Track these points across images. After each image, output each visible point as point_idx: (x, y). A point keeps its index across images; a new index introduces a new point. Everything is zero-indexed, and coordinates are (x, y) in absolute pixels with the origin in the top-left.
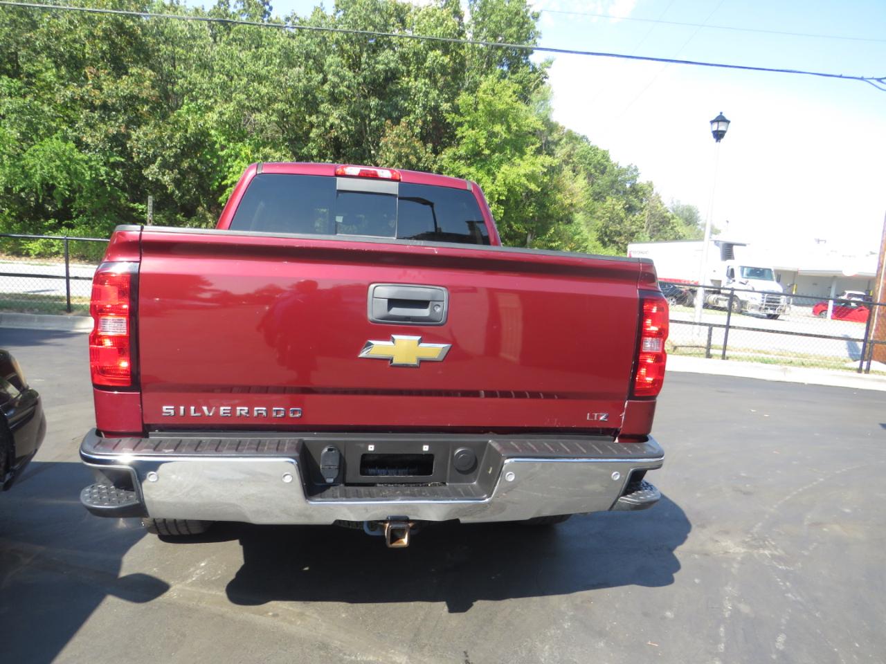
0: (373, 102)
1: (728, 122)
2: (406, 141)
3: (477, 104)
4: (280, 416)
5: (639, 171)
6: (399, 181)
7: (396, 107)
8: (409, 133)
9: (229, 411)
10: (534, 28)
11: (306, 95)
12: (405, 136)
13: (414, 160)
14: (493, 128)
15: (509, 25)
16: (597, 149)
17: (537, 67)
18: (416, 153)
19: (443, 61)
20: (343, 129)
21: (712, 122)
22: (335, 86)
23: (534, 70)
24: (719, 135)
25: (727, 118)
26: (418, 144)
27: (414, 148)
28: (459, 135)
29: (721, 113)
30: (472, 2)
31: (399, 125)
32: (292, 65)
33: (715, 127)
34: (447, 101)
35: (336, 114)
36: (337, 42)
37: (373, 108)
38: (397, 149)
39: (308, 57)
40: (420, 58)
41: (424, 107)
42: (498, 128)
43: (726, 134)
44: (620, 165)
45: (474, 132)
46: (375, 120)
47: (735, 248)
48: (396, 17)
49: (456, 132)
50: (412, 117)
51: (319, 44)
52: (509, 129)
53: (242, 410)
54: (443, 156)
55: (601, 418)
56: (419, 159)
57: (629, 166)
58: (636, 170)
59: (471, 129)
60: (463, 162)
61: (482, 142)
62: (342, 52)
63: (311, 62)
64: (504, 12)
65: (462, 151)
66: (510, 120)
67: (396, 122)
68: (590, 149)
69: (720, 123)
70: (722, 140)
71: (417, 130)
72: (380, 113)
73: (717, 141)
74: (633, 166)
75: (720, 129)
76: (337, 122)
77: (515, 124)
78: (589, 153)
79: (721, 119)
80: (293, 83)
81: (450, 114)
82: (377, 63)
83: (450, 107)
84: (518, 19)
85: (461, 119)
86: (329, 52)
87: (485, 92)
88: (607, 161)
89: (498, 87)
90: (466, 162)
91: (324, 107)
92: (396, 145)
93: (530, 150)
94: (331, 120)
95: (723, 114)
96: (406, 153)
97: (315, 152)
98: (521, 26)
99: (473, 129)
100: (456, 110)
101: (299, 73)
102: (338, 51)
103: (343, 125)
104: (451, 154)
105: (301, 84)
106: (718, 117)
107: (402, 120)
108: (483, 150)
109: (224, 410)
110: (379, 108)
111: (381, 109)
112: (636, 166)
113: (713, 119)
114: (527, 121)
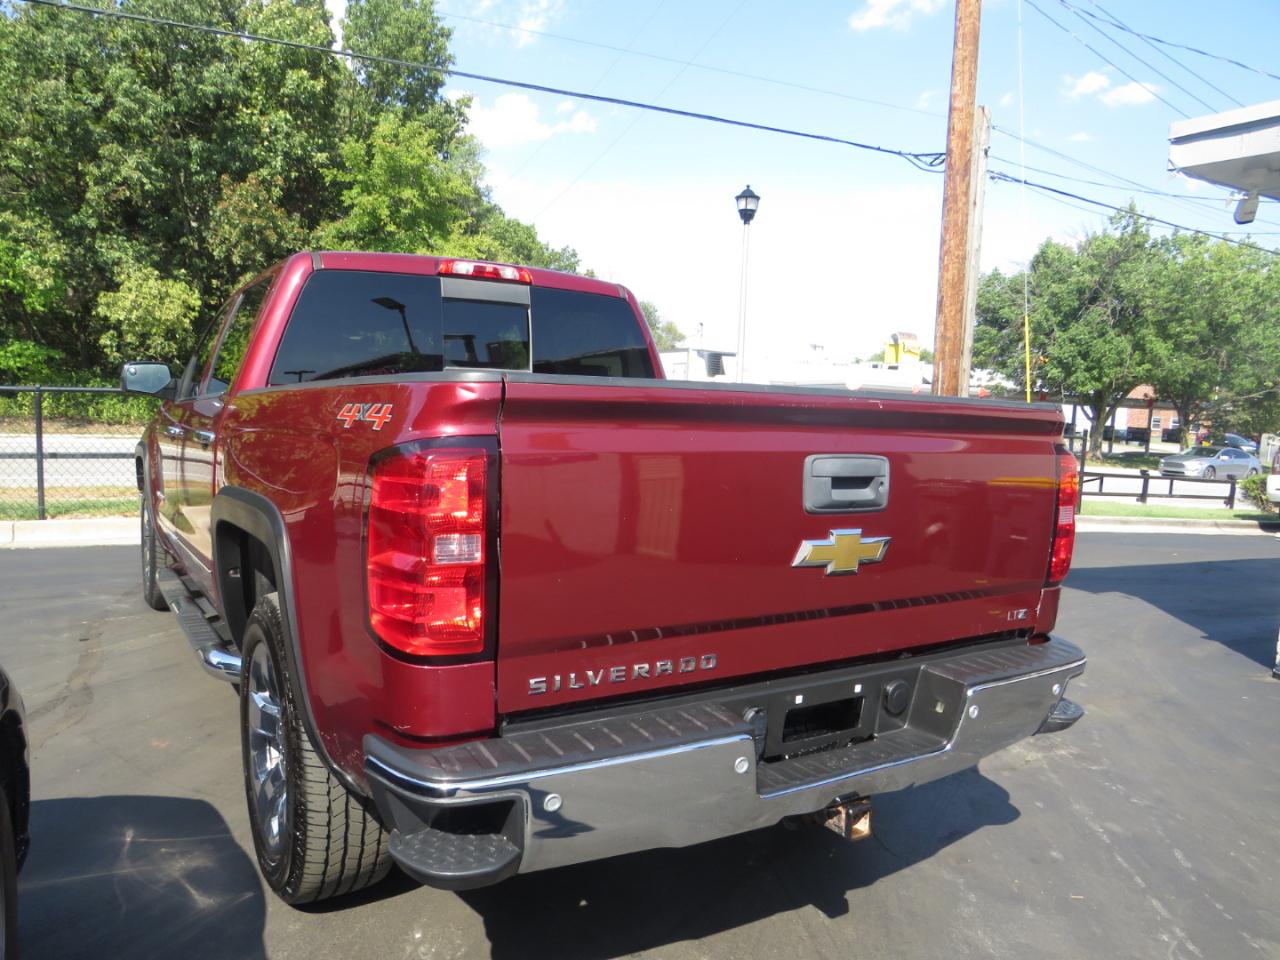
0: (195, 145)
1: (758, 198)
2: (259, 208)
3: (370, 155)
4: (690, 669)
5: (579, 257)
6: (529, 284)
7: (234, 154)
8: (263, 195)
9: (623, 673)
10: (445, 49)
11: (72, 127)
12: (256, 200)
13: (273, 238)
14: (399, 193)
15: (411, 42)
16: (519, 224)
17: (453, 105)
18: (276, 228)
19: (313, 86)
20: (147, 187)
21: (738, 198)
22: (129, 114)
23: (448, 110)
24: (747, 215)
25: (756, 194)
26: (278, 213)
27: (272, 218)
28: (348, 202)
29: (748, 186)
30: (353, 3)
31: (245, 181)
32: (41, 75)
33: (742, 204)
34: (321, 149)
35: (132, 161)
36: (125, 44)
37: (196, 154)
38: (245, 220)
39: (72, 62)
40: (273, 81)
41: (286, 155)
42: (408, 193)
43: (756, 215)
44: (550, 248)
45: (370, 198)
46: (197, 173)
47: (724, 358)
48: (221, 11)
49: (343, 198)
50: (264, 172)
51: (89, 45)
52: (423, 194)
53: (641, 668)
54: (320, 233)
55: (1020, 616)
56: (282, 237)
57: (564, 250)
58: (574, 255)
59: (365, 194)
60: (352, 242)
61: (384, 213)
62: (134, 60)
63: (79, 73)
64: (403, 23)
65: (351, 224)
66: (426, 183)
67: (240, 176)
68: (508, 225)
69: (749, 200)
70: (751, 222)
71: (277, 192)
72: (206, 164)
73: (745, 223)
74: (570, 249)
75: (749, 207)
76: (136, 175)
77: (433, 188)
78: (507, 231)
79: (748, 194)
80: (46, 106)
81: (329, 169)
82: (201, 81)
83: (327, 158)
84: (423, 34)
85: (348, 178)
86: (111, 58)
87: (384, 138)
88: (533, 242)
89: (404, 133)
90: (356, 243)
91: (109, 149)
92: (243, 212)
93: (456, 227)
94: (125, 171)
95: (751, 188)
96: (258, 226)
97: (92, 223)
98: (426, 44)
99: (370, 194)
100: (337, 163)
101: (57, 89)
102: (125, 57)
103: (145, 180)
104: (334, 232)
105: (61, 108)
106: (745, 191)
107: (250, 176)
108: (385, 224)
109: (615, 673)
110: (205, 155)
111: (209, 158)
112: (574, 250)
113: (739, 193)
114: (451, 184)
